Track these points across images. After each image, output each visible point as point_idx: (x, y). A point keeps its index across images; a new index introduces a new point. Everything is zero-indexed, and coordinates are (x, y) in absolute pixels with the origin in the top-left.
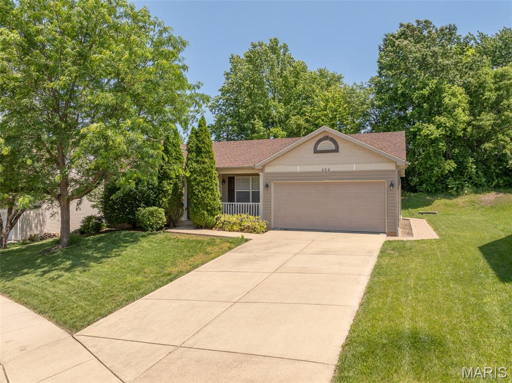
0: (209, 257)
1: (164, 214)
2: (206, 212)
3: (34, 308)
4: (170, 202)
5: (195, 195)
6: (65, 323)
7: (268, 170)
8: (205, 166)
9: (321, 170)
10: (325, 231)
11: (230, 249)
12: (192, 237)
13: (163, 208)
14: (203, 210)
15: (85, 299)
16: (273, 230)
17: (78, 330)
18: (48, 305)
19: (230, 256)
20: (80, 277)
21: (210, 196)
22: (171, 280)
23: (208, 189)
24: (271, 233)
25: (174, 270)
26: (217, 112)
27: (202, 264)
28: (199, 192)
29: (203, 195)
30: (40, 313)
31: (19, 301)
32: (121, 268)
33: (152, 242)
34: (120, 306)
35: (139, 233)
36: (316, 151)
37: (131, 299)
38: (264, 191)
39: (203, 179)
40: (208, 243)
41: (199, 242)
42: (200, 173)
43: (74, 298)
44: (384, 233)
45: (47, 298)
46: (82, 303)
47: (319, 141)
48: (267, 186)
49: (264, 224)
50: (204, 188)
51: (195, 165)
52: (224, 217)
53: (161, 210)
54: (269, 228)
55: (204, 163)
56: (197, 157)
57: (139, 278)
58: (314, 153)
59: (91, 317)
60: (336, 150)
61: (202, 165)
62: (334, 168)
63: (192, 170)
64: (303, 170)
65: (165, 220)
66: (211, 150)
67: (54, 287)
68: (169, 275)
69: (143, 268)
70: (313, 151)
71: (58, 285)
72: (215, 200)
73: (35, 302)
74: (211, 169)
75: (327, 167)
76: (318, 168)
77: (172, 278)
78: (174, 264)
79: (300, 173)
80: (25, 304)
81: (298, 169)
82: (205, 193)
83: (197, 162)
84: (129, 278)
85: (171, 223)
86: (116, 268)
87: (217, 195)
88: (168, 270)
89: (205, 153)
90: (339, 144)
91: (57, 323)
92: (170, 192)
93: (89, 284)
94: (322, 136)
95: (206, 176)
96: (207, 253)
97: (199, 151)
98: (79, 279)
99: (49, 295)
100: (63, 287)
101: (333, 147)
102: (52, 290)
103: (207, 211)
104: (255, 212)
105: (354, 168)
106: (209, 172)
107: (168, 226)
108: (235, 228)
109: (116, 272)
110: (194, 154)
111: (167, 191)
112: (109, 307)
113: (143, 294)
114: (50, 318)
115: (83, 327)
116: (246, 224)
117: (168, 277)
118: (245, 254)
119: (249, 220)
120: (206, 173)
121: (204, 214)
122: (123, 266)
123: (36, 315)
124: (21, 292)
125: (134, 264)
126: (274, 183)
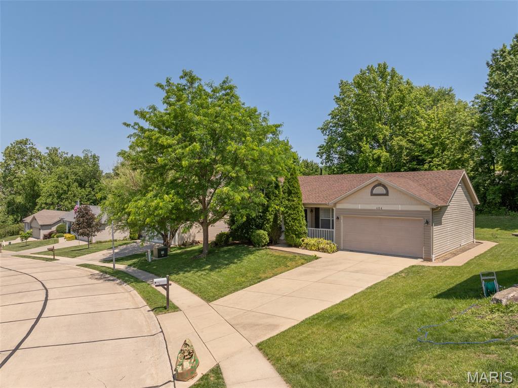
0: (288, 268)
1: (267, 236)
2: (294, 236)
3: (191, 291)
4: (271, 227)
5: (287, 223)
6: (205, 298)
7: (339, 206)
8: (294, 203)
9: (375, 208)
10: (378, 254)
11: (302, 264)
12: (281, 253)
13: (266, 231)
14: (292, 234)
15: (215, 289)
16: (342, 250)
17: (211, 302)
18: (198, 290)
19: (301, 269)
20: (214, 275)
21: (297, 224)
22: (259, 282)
23: (295, 219)
24: (340, 252)
25: (263, 276)
26: (327, 134)
27: (281, 273)
28: (290, 221)
29: (292, 223)
30: (194, 293)
31: (183, 286)
32: (235, 272)
33: (257, 256)
34: (231, 293)
35: (251, 248)
36: (372, 194)
37: (236, 290)
38: (336, 221)
39: (292, 213)
40: (291, 259)
41: (285, 258)
42: (290, 208)
43: (209, 287)
44: (422, 258)
45: (197, 286)
46: (213, 290)
47: (375, 187)
48: (338, 218)
49: (334, 246)
50: (293, 219)
51: (287, 202)
52: (307, 240)
53: (266, 233)
54: (338, 249)
55: (294, 201)
56: (288, 196)
57: (243, 279)
58: (371, 195)
59: (216, 297)
60: (387, 194)
61: (292, 203)
62: (385, 207)
63: (285, 206)
64: (363, 208)
65: (268, 239)
66: (299, 192)
67: (200, 280)
68: (259, 278)
69: (247, 273)
70: (370, 194)
71: (202, 280)
72: (301, 227)
73: (192, 288)
74: (298, 206)
75: (380, 206)
76: (374, 207)
77: (260, 280)
78: (264, 272)
79: (361, 210)
80: (187, 288)
81: (360, 207)
82: (293, 222)
83: (288, 200)
84: (238, 279)
85: (273, 242)
86: (232, 272)
87: (303, 224)
88: (260, 275)
89: (294, 194)
90: (389, 189)
91: (202, 298)
92: (272, 220)
93: (217, 280)
94: (376, 183)
95: (295, 210)
96: (287, 266)
97: (290, 193)
98: (212, 277)
99: (198, 285)
100: (205, 281)
101: (384, 192)
102: (199, 282)
103: (296, 235)
104: (330, 237)
105: (400, 208)
106: (297, 207)
107: (269, 244)
108: (313, 248)
109: (232, 275)
110: (286, 195)
111: (269, 219)
112: (225, 293)
113: (242, 288)
114: (198, 296)
115: (213, 301)
116: (321, 246)
117: (258, 280)
118: (310, 268)
119: (324, 243)
120: (294, 208)
121: (293, 237)
122: (236, 271)
123: (193, 294)
124: (184, 282)
125: (243, 270)
126: (344, 216)
